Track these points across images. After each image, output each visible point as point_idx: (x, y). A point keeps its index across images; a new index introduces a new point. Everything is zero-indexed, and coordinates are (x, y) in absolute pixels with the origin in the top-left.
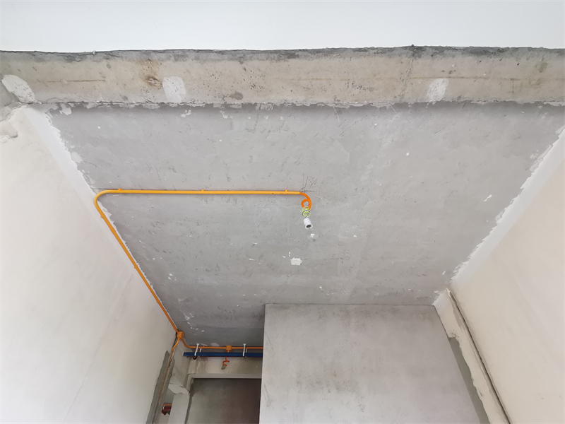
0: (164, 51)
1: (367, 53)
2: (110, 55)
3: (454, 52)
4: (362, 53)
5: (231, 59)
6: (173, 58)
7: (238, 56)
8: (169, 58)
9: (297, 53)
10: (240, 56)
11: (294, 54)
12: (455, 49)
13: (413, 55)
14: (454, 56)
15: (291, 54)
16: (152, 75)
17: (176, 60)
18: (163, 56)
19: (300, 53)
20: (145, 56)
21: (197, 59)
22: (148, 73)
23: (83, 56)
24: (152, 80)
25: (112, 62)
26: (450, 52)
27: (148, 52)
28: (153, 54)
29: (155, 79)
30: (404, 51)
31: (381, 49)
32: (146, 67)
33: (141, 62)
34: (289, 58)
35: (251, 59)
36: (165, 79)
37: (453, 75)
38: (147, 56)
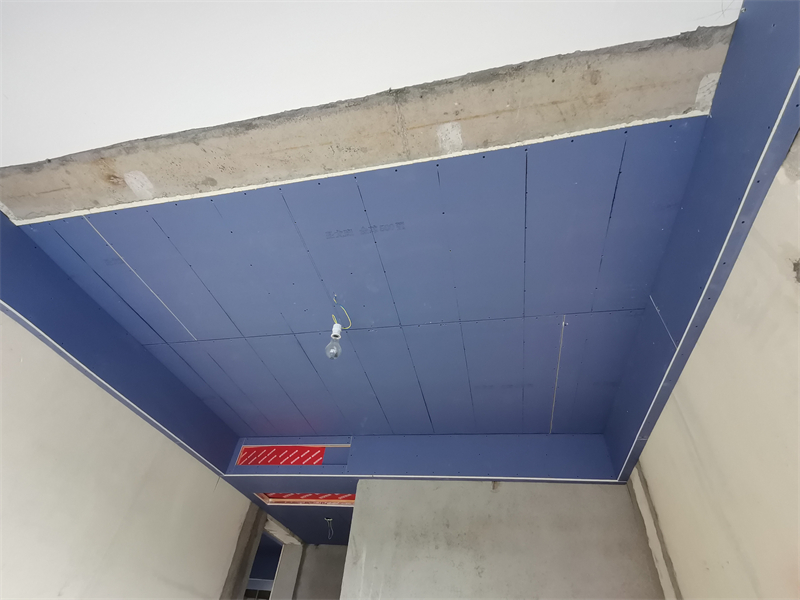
0: (113, 147)
1: (337, 109)
2: (64, 161)
3: (449, 87)
4: (330, 110)
5: (184, 142)
6: (124, 152)
7: (190, 137)
8: (120, 153)
9: (254, 123)
10: (193, 137)
11: (251, 124)
12: (447, 82)
13: (396, 101)
14: (451, 92)
15: (248, 125)
16: (111, 174)
17: (128, 153)
18: (113, 151)
19: (257, 122)
20: (96, 155)
21: (148, 148)
22: (107, 172)
23: (39, 166)
24: (112, 178)
25: (69, 168)
26: (444, 87)
27: (97, 151)
28: (103, 152)
29: (115, 177)
30: (381, 99)
31: (351, 100)
32: (102, 167)
33: (95, 162)
34: (247, 129)
35: (205, 137)
36: (125, 175)
37: (462, 115)
38: (98, 155)
